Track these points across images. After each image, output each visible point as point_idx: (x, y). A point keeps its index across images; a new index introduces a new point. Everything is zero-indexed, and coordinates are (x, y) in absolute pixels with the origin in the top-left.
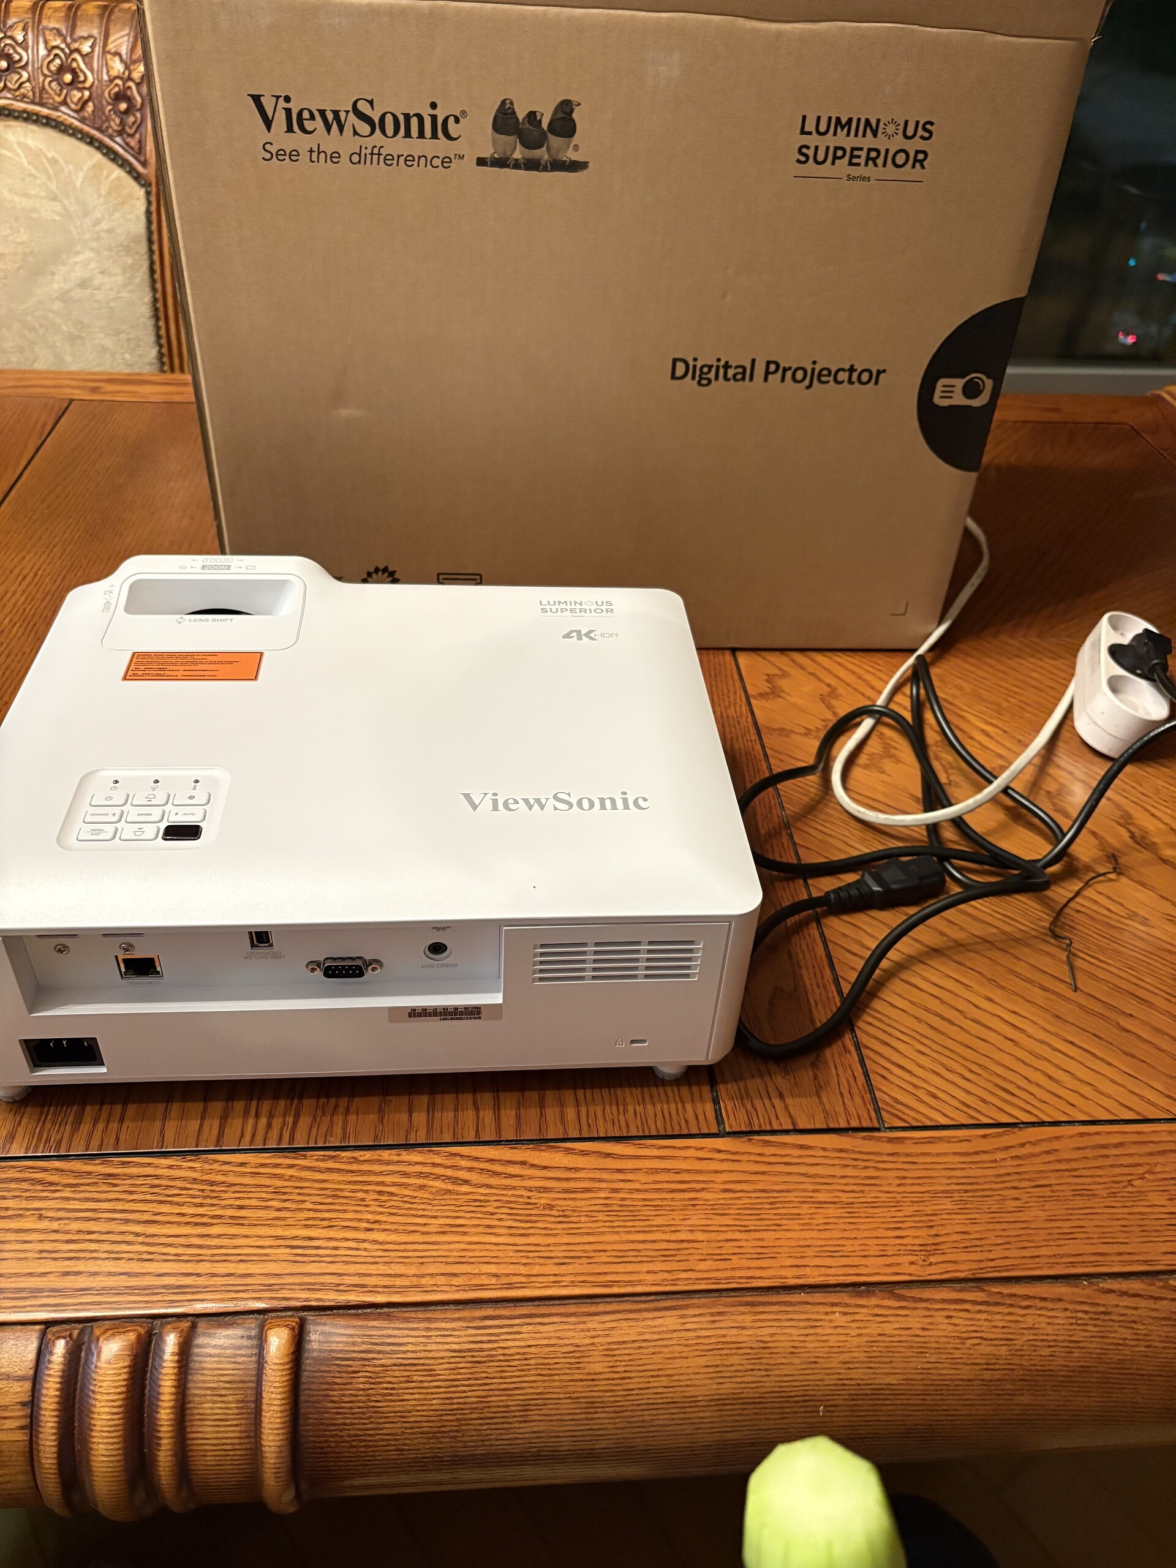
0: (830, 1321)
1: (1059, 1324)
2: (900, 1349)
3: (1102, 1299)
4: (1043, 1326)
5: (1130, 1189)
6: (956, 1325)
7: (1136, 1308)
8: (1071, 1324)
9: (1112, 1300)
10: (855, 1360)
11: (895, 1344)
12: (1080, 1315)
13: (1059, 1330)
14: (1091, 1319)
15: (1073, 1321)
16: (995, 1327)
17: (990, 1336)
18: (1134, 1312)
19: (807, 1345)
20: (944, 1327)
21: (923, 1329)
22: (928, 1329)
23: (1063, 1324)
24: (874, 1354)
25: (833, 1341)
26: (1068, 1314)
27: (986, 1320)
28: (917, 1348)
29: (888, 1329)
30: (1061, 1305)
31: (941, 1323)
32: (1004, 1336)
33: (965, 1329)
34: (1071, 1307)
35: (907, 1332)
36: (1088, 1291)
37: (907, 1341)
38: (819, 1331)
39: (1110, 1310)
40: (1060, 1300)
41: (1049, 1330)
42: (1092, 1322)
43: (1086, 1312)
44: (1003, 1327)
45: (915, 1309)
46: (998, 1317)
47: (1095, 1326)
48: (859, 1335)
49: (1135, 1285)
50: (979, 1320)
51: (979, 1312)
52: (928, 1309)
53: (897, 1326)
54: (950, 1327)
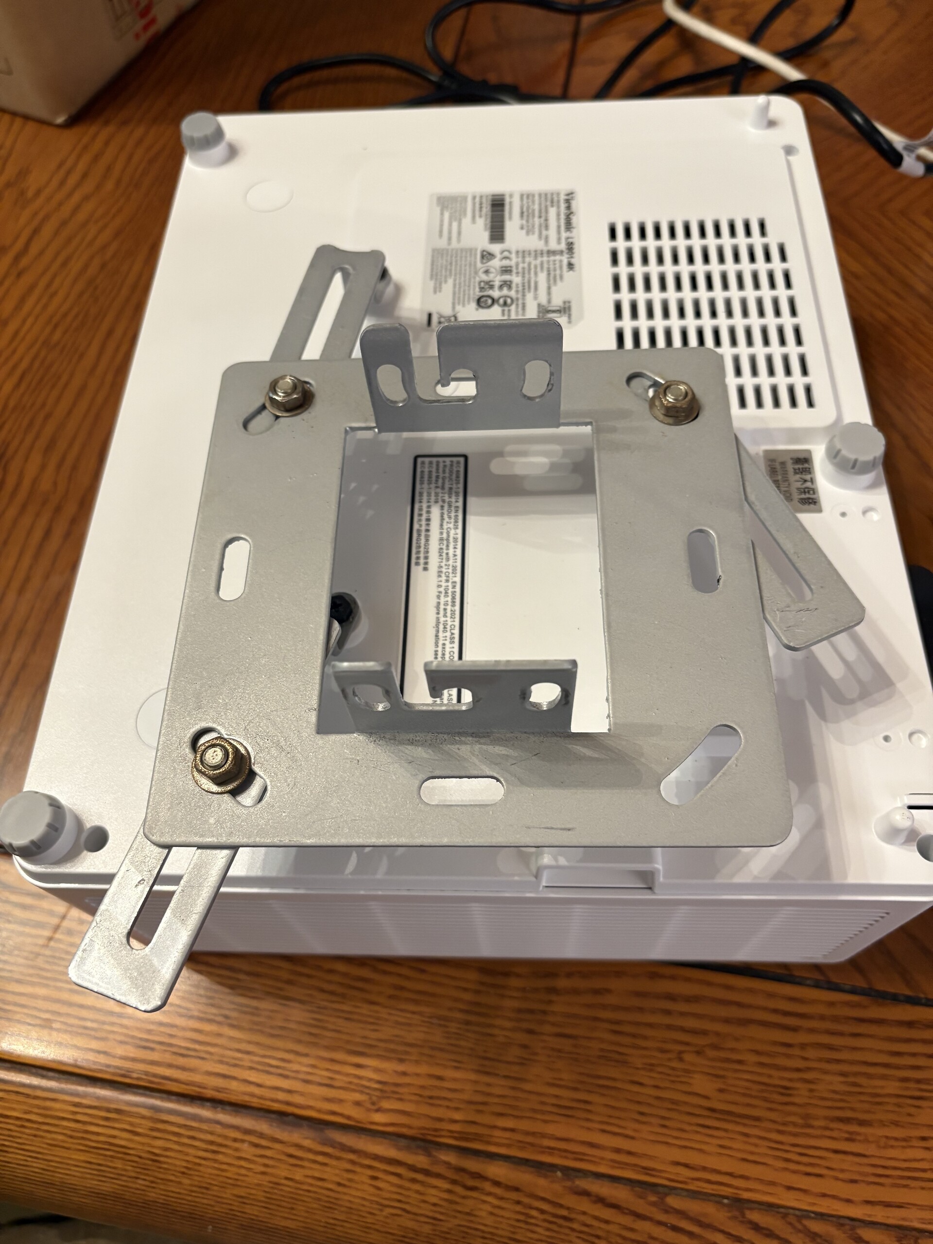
0: (237, 1150)
1: (502, 1217)
2: (305, 1199)
3: (571, 1201)
4: (483, 1214)
5: (675, 1064)
6: (379, 1189)
7: (607, 1222)
8: (518, 1221)
9: (585, 1205)
10: (251, 1197)
11: (301, 1192)
12: (534, 1213)
13: (501, 1223)
14: (545, 1220)
15: (522, 1218)
16: (424, 1202)
17: (414, 1210)
18: (603, 1226)
19: (201, 1168)
20: (366, 1187)
21: (339, 1184)
22: (344, 1186)
23: (508, 1219)
24: (274, 1197)
25: (232, 1172)
26: (518, 1208)
27: (417, 1192)
28: (327, 1202)
29: (298, 1175)
30: (514, 1196)
31: (363, 1183)
32: (431, 1214)
33: (388, 1195)
34: (526, 1200)
35: (320, 1183)
36: (557, 1187)
37: (315, 1192)
38: (220, 1157)
39: (573, 1216)
40: (517, 1189)
41: (490, 1221)
42: (546, 1225)
43: (542, 1212)
44: (435, 1205)
45: (338, 1158)
46: (433, 1191)
47: (548, 1229)
48: (263, 1173)
49: (620, 1194)
50: (409, 1189)
51: (414, 1180)
52: (353, 1162)
53: (310, 1173)
54: (372, 1190)
